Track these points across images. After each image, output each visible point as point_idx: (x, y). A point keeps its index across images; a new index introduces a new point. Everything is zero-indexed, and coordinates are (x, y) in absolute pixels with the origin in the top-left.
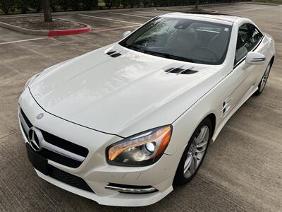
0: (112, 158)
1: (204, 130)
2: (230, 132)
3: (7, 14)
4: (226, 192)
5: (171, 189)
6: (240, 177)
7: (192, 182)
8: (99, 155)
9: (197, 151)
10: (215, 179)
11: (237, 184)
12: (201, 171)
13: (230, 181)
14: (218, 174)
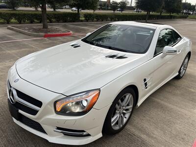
0: (58, 109)
1: (129, 97)
2: (154, 102)
3: (20, 23)
4: (143, 142)
5: (100, 135)
6: (155, 132)
7: (121, 133)
8: (49, 106)
9: (124, 111)
10: (137, 133)
11: (152, 137)
12: (128, 126)
13: (148, 135)
14: (140, 130)
